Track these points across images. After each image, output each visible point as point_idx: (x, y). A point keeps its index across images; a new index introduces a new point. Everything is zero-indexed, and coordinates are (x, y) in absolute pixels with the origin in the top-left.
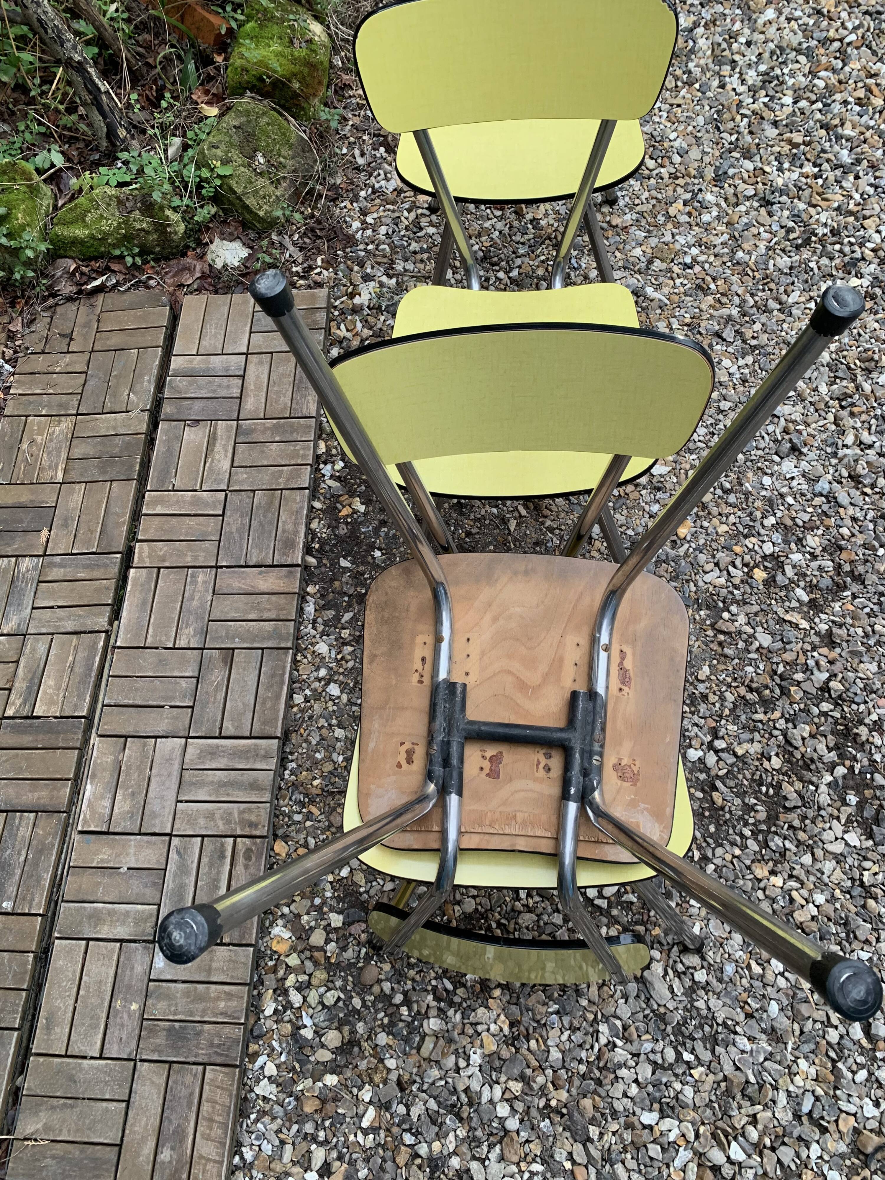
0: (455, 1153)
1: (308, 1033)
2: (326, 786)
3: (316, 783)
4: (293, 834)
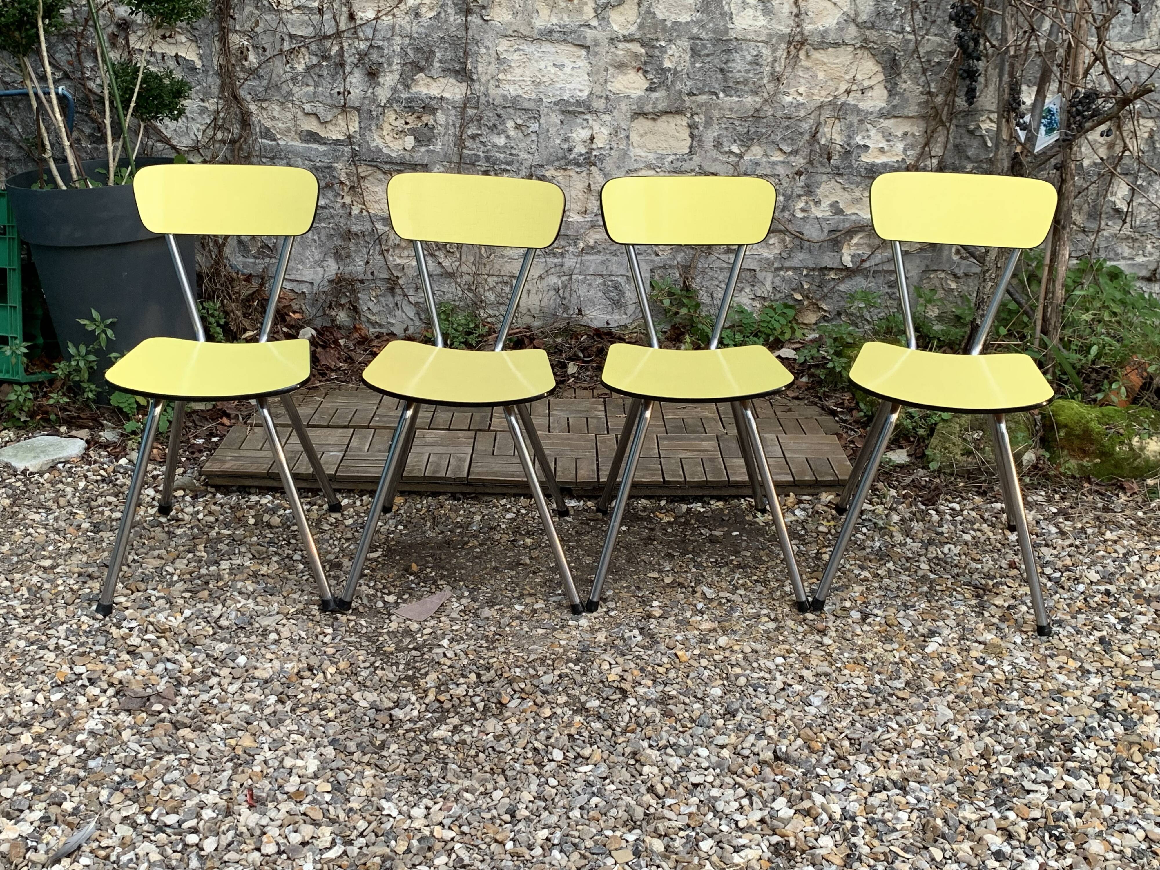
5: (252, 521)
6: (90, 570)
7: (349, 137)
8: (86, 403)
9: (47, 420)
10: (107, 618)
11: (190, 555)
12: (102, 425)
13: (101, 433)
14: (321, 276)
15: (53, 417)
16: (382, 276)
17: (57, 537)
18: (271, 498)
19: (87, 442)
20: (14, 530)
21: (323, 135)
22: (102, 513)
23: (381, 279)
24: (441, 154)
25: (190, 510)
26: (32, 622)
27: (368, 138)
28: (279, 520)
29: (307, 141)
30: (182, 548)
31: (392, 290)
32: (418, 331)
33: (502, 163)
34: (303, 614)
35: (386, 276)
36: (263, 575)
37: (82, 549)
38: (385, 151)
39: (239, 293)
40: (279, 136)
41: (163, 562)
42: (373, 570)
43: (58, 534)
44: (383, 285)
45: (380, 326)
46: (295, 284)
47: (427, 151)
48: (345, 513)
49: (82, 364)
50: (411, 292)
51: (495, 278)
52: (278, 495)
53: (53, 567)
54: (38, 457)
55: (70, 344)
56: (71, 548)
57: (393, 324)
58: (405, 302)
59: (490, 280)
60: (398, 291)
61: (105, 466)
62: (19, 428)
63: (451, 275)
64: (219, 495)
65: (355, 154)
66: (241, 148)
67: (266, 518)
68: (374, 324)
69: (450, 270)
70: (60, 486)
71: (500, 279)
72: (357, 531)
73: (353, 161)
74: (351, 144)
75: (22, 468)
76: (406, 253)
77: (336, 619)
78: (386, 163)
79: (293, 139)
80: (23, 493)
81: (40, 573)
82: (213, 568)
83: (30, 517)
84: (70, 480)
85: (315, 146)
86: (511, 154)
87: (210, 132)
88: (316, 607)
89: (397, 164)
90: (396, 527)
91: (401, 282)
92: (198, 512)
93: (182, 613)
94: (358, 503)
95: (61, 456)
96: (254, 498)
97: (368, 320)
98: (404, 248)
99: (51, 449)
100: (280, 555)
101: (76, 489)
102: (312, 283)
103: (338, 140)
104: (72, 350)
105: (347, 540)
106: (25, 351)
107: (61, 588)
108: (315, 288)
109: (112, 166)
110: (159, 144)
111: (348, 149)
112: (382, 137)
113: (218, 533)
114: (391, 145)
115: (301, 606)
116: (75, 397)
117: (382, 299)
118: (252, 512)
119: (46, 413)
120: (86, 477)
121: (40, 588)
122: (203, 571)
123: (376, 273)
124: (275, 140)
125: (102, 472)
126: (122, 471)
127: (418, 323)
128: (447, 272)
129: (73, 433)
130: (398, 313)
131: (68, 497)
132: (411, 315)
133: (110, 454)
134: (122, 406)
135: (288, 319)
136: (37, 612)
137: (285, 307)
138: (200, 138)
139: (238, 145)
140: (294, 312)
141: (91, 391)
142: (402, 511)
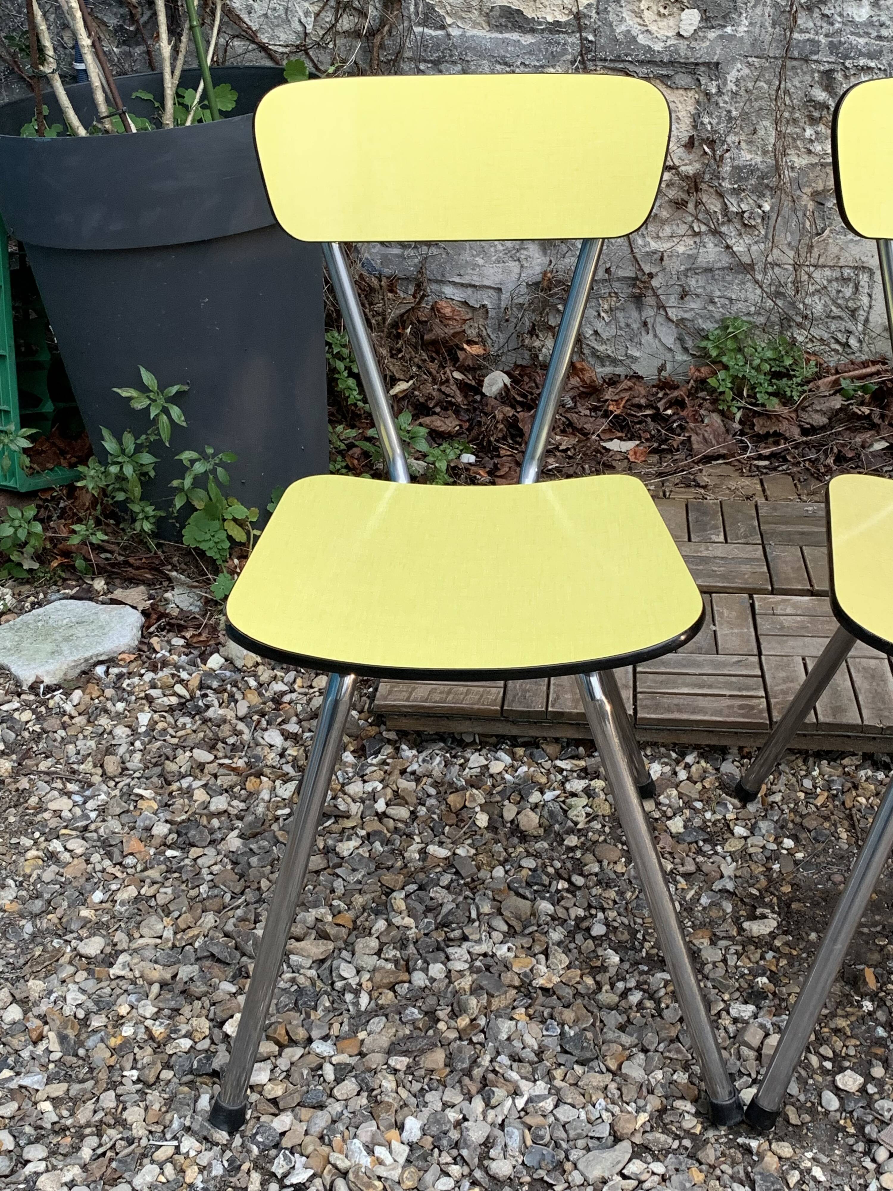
0: (390, 924)
1: (535, 797)
2: (859, 810)
3: (862, 800)
4: (783, 778)
5: (482, 820)
6: (185, 972)
7: (578, 16)
8: (140, 539)
9: (70, 568)
10: (238, 1141)
11: (381, 925)
12: (170, 579)
13: (168, 595)
14: (514, 276)
15: (79, 563)
16: (621, 273)
17: (107, 863)
18: (508, 760)
19: (144, 613)
20: (26, 842)
21: (529, 13)
22: (188, 793)
23: (618, 279)
24: (747, 41)
25: (356, 788)
26: (77, 1149)
27: (611, 17)
28: (534, 818)
29: (499, 28)
30: (359, 900)
31: (638, 300)
32: (680, 370)
33: (861, 54)
34: (666, 1131)
35: (629, 272)
36: (545, 990)
37: (161, 899)
38: (642, 39)
39: (383, 314)
40: (449, 20)
41: (331, 946)
42: (773, 978)
43: (109, 855)
44: (625, 291)
45: (614, 362)
46: (470, 291)
47: (721, 37)
48: (662, 799)
49: (128, 470)
50: (672, 301)
51: (828, 272)
52: (520, 751)
53: (109, 960)
54: (60, 652)
55: (105, 433)
56: (138, 899)
57: (635, 359)
58: (660, 319)
59: (817, 275)
60: (650, 300)
61: (184, 675)
62: (23, 582)
63: (748, 268)
64: (408, 752)
65: (586, 47)
66: (382, 46)
67: (510, 812)
68: (602, 359)
69: (746, 260)
70: (104, 721)
71: (836, 274)
72: (700, 851)
73: (583, 62)
74: (580, 29)
75: (31, 680)
76: (667, 230)
77: (747, 1150)
78: (642, 63)
79: (476, 25)
80: (37, 737)
81: (81, 976)
82: (437, 970)
83: (52, 806)
84: (120, 706)
85: (515, 36)
86: (880, 38)
87: (328, 17)
88: (689, 1107)
89: (662, 64)
90: (778, 841)
91: (655, 283)
92: (373, 796)
93: (400, 1127)
94: (683, 775)
95: (100, 649)
96: (476, 760)
97: (594, 353)
98: (664, 222)
99: (80, 631)
100: (563, 922)
101: (134, 731)
102: (499, 290)
103: (557, 23)
104: (110, 445)
105: (687, 876)
106: (26, 444)
107: (127, 1031)
108: (505, 296)
109: (170, 84)
110: (236, 43)
111: (574, 39)
112: (639, 14)
113: (423, 852)
114: (653, 28)
115: (654, 1103)
116: (117, 524)
117: (620, 315)
118: (479, 796)
119: (67, 554)
120: (150, 699)
121: (85, 1022)
122: (419, 979)
123: (613, 270)
124: (443, 27)
125: (179, 689)
126: (215, 684)
127: (681, 357)
128: (741, 264)
129: (118, 594)
130: (647, 339)
131: (121, 750)
132: (670, 340)
133: (188, 645)
134: (203, 546)
135: (461, 355)
136: (84, 1114)
137: (455, 335)
138: (309, 28)
139: (377, 40)
140: (470, 342)
141: (147, 518)
142: (777, 798)
